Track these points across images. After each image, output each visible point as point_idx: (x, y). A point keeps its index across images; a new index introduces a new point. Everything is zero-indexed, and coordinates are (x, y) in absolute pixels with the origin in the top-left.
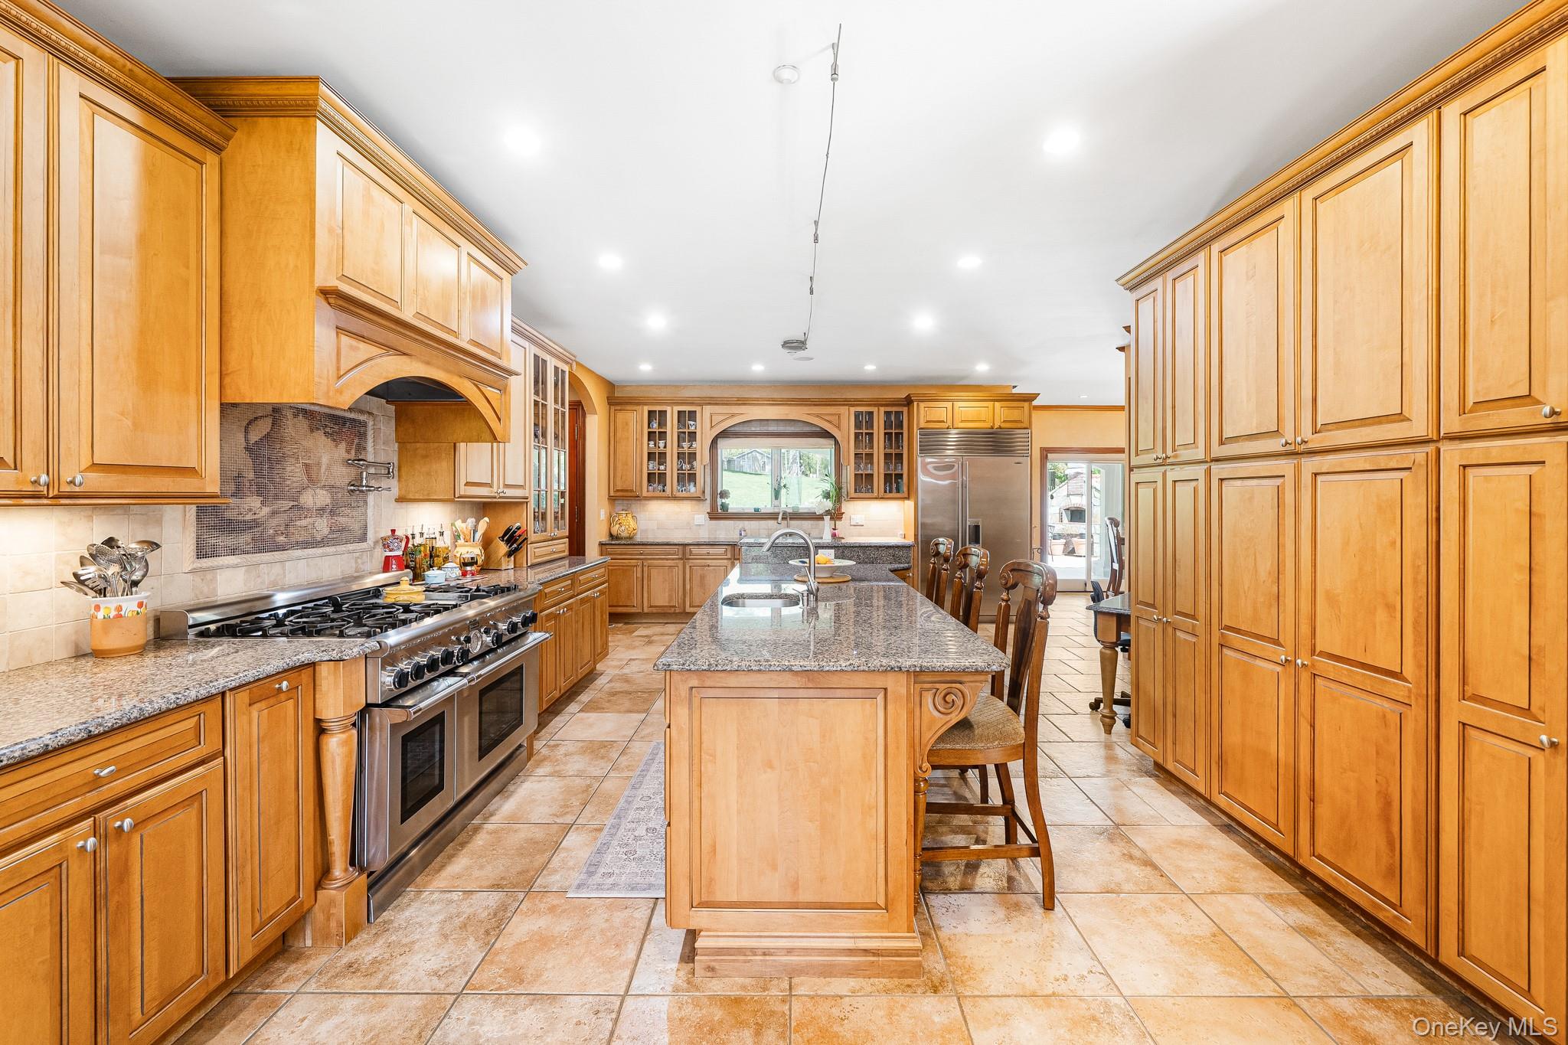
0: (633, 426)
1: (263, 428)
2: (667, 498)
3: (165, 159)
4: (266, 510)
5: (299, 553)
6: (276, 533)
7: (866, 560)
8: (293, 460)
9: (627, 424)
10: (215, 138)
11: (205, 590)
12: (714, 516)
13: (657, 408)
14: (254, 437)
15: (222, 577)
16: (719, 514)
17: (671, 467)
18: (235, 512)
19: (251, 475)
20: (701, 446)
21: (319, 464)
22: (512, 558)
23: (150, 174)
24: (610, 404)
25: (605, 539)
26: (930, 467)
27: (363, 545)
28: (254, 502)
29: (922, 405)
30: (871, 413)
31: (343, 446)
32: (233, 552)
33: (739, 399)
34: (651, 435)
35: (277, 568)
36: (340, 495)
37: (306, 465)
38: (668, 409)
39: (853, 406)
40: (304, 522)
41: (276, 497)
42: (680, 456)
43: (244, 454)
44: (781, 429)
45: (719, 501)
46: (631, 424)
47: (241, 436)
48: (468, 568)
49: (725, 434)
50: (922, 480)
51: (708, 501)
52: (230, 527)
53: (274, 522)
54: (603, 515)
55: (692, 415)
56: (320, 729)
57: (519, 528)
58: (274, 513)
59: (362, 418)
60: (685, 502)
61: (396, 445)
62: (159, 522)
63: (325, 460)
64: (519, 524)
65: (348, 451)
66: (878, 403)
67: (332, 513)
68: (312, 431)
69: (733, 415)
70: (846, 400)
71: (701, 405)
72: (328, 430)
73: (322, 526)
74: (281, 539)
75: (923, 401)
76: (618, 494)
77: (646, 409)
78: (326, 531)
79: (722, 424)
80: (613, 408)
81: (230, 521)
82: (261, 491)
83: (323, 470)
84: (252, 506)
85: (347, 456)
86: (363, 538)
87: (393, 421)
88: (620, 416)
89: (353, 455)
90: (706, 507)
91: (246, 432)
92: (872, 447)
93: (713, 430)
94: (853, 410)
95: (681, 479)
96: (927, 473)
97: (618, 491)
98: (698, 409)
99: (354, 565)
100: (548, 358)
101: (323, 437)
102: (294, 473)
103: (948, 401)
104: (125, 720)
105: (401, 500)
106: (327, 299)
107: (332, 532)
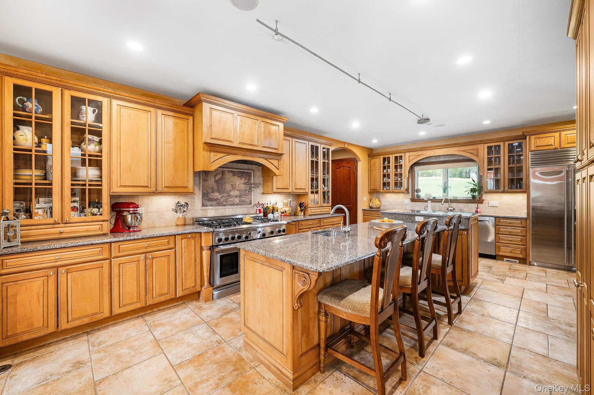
0: (377, 164)
1: (219, 176)
2: (390, 192)
3: (178, 121)
4: (220, 196)
5: (229, 207)
6: (223, 202)
7: (441, 223)
8: (228, 184)
9: (375, 164)
10: (191, 113)
11: (205, 214)
12: (413, 200)
13: (386, 156)
14: (217, 178)
15: (209, 211)
16: (416, 199)
17: (392, 180)
18: (212, 196)
19: (216, 188)
20: (405, 171)
21: (236, 184)
22: (303, 212)
23: (176, 125)
24: (369, 156)
25: (366, 207)
26: (537, 174)
27: (250, 206)
28: (217, 194)
29: (533, 137)
30: (499, 146)
31: (243, 179)
32: (212, 206)
33: (421, 148)
34: (384, 168)
35: (223, 210)
36: (242, 192)
37: (232, 185)
38: (391, 156)
39: (486, 143)
40: (231, 199)
41: (223, 193)
42: (396, 175)
43: (214, 183)
44: (447, 159)
45: (416, 194)
46: (376, 164)
47: (214, 179)
48: (282, 214)
49: (417, 164)
50: (533, 182)
51: (411, 194)
52: (211, 200)
53: (223, 199)
54: (365, 199)
55: (401, 157)
56: (202, 249)
57: (304, 203)
58: (222, 197)
59: (250, 171)
60: (400, 194)
61: (262, 178)
62: (194, 198)
63: (238, 183)
64: (304, 201)
65: (245, 181)
66: (504, 140)
67: (240, 197)
68: (233, 176)
69: (419, 156)
70: (481, 141)
71: (405, 153)
72: (238, 175)
73: (237, 200)
74: (225, 203)
75: (533, 135)
76: (372, 191)
77: (382, 157)
78: (238, 202)
79: (414, 160)
80: (370, 158)
81: (211, 199)
82: (219, 191)
83: (237, 186)
84: (217, 195)
85: (244, 182)
86: (250, 204)
87: (261, 172)
88: (373, 161)
89: (247, 181)
90: (410, 196)
91: (215, 177)
92: (499, 164)
93: (410, 162)
94: (486, 145)
95: (396, 184)
96: (536, 177)
97: (372, 190)
98: (403, 155)
99: (247, 211)
100: (319, 145)
101: (237, 177)
102: (228, 187)
103: (556, 132)
104: (150, 237)
105: (263, 193)
106: (206, 145)
107: (240, 202)
